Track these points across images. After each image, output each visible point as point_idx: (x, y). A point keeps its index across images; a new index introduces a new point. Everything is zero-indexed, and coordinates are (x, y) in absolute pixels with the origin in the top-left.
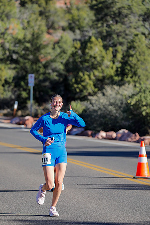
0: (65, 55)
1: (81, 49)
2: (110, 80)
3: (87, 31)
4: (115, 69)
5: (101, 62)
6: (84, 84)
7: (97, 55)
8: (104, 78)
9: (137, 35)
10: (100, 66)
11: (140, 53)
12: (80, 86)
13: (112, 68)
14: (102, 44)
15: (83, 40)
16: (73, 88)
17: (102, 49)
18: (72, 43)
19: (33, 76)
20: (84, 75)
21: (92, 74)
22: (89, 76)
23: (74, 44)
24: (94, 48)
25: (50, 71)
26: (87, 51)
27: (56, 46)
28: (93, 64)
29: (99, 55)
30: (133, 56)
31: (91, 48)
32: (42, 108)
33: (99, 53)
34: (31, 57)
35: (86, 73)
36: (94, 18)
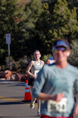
0: (36, 15)
1: (49, 9)
2: (76, 35)
5: (67, 20)
7: (63, 14)
8: (70, 33)
10: (67, 24)
12: (50, 41)
13: (77, 24)
14: (67, 4)
15: (50, 2)
16: (44, 44)
17: (67, 8)
18: (41, 4)
19: (10, 35)
20: (53, 32)
21: (60, 30)
22: (58, 32)
23: (43, 6)
24: (60, 8)
25: (24, 30)
26: (55, 11)
27: (28, 8)
28: (60, 22)
29: (65, 14)
31: (58, 8)
32: (18, 62)
33: (65, 12)
34: (7, 19)
35: (55, 30)
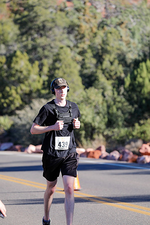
1: (6, 63)
2: (37, 93)
3: (12, 46)
4: (41, 82)
5: (27, 76)
6: (11, 98)
8: (31, 92)
9: (62, 48)
10: (27, 80)
11: (65, 65)
12: (7, 101)
13: (39, 82)
14: (27, 58)
15: (8, 55)
16: (0, 103)
17: (28, 63)
20: (11, 89)
21: (19, 88)
22: (16, 90)
24: (19, 62)
26: (13, 65)
28: (19, 78)
29: (25, 69)
30: (58, 69)
31: (17, 62)
33: (25, 66)
35: (13, 87)
36: (18, 32)
